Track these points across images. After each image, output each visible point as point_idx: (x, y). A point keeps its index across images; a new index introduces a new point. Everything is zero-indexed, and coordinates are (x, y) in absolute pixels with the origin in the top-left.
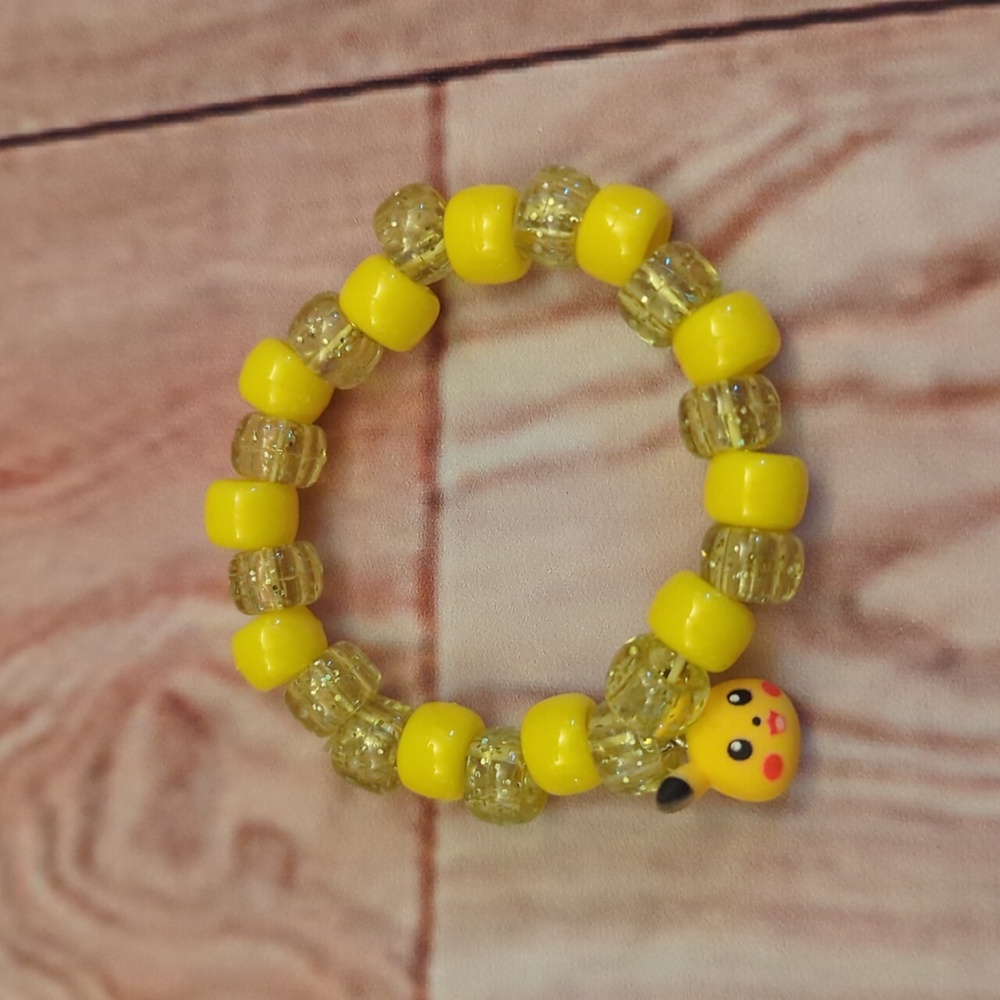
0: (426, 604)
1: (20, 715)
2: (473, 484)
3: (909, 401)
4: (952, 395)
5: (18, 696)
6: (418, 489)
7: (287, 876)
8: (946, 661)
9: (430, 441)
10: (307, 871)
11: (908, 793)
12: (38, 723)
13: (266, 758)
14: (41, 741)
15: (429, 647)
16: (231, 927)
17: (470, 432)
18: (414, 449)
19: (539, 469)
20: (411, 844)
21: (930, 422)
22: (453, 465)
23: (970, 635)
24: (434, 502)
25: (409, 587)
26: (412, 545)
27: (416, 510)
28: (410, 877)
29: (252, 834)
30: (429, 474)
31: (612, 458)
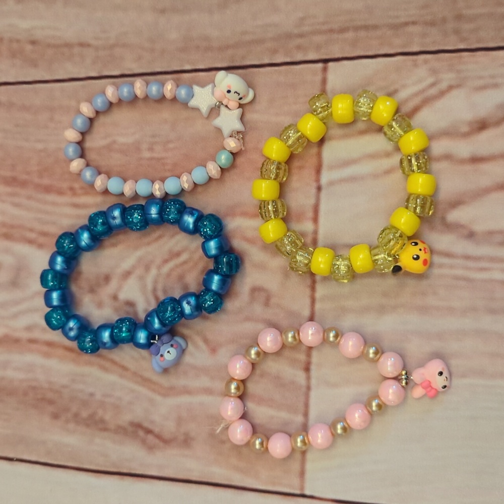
0: (315, 220)
1: (178, 254)
2: (331, 183)
3: (462, 161)
4: (476, 160)
5: (177, 249)
6: (314, 185)
7: (267, 303)
8: (471, 235)
9: (318, 170)
10: (273, 301)
11: (460, 272)
12: (184, 257)
13: (262, 267)
14: (185, 262)
15: (316, 232)
16: (248, 319)
17: (331, 168)
18: (313, 173)
19: (352, 179)
20: (308, 292)
21: (468, 167)
22: (325, 178)
23: (479, 228)
24: (319, 189)
25: (310, 214)
26: (312, 201)
27: (313, 191)
28: (308, 301)
29: (255, 290)
30: (318, 180)
31: (375, 176)
